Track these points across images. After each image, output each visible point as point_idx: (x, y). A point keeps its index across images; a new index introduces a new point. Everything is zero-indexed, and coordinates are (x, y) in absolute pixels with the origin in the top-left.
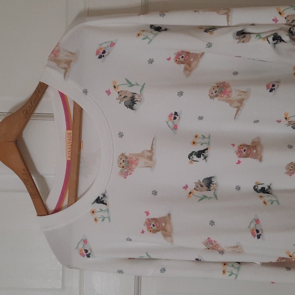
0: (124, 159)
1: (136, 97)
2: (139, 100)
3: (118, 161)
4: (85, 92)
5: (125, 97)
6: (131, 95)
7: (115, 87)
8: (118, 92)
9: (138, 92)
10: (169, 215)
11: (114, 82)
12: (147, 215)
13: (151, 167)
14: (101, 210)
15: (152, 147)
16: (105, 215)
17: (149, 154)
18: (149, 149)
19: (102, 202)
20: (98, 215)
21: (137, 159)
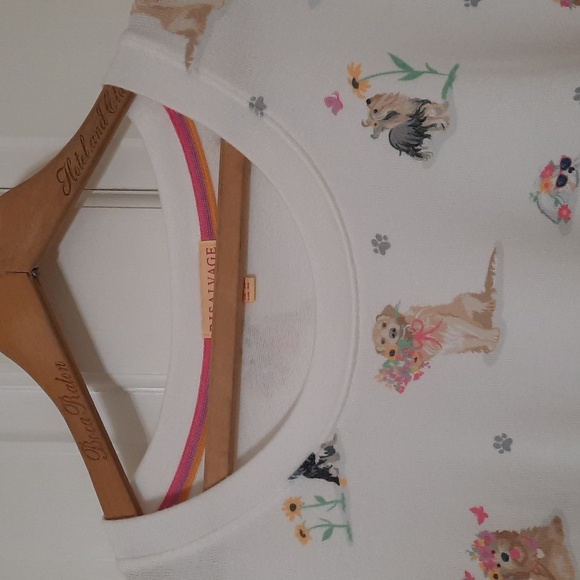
0: (393, 325)
1: (430, 112)
2: (439, 122)
3: (375, 333)
4: (258, 106)
5: (391, 115)
6: (410, 109)
7: (355, 84)
8: (369, 102)
9: (436, 97)
10: (557, 521)
11: (354, 70)
12: (481, 521)
13: (486, 350)
14: (321, 501)
15: (489, 283)
16: (335, 516)
17: (480, 307)
18: (480, 288)
19: (325, 475)
20: (310, 517)
21: (439, 325)
